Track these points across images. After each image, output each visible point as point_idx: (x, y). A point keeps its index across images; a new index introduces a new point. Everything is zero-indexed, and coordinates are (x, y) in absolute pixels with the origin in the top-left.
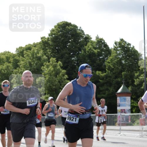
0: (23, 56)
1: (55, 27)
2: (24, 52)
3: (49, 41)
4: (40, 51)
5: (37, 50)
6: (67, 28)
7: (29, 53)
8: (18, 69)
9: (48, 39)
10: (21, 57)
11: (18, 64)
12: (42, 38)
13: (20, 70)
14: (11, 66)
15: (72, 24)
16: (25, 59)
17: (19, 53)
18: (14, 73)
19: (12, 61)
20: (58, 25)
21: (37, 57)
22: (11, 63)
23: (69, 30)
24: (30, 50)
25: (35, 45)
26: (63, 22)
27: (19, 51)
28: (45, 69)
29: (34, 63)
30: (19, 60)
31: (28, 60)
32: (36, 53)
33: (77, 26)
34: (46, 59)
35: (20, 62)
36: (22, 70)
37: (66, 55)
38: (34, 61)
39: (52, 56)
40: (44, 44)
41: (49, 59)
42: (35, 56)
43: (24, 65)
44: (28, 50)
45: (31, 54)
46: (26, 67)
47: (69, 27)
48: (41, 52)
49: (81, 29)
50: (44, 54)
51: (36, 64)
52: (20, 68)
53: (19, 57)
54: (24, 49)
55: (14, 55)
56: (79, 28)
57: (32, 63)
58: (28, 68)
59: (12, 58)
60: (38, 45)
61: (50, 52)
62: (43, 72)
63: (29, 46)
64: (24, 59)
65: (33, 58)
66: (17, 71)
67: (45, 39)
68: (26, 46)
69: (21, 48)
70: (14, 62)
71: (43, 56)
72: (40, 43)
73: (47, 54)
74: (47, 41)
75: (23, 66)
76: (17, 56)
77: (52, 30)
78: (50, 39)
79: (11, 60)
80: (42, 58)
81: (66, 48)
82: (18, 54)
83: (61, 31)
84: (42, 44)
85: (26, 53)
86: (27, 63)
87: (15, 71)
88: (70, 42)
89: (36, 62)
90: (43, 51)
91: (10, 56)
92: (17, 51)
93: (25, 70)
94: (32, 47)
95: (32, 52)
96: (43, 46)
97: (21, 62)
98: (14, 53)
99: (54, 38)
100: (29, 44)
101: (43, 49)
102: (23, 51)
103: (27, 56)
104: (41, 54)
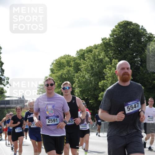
0: (84, 59)
1: (116, 27)
2: (85, 55)
3: (110, 42)
4: (101, 53)
5: (98, 52)
6: (128, 27)
7: (90, 55)
8: (80, 73)
9: (110, 39)
10: (82, 60)
11: (80, 67)
12: (103, 39)
13: (82, 74)
14: (72, 70)
15: (133, 23)
16: (87, 61)
17: (80, 56)
18: (76, 77)
19: (73, 65)
20: (119, 25)
21: (98, 59)
22: (72, 67)
23: (131, 29)
24: (91, 52)
25: (96, 47)
26: (123, 21)
27: (80, 54)
28: (107, 72)
29: (95, 66)
30: (81, 64)
31: (89, 63)
32: (97, 56)
33: (139, 25)
34: (108, 61)
35: (81, 66)
36: (83, 73)
37: (129, 55)
38: (95, 63)
39: (115, 57)
40: (106, 45)
41: (111, 60)
42: (96, 58)
43: (85, 68)
44: (89, 53)
45: (93, 57)
46: (88, 70)
47: (131, 26)
48: (103, 53)
49: (143, 28)
50: (106, 56)
51: (98, 67)
52: (81, 71)
53: (80, 60)
54: (85, 51)
55: (74, 58)
56: (141, 27)
57: (94, 66)
58: (90, 71)
59: (73, 62)
60: (99, 47)
61: (112, 54)
62: (106, 75)
63: (90, 48)
64: (85, 63)
65: (95, 60)
66: (78, 75)
67: (106, 40)
68: (87, 48)
69: (81, 50)
70: (75, 66)
71: (105, 58)
72: (101, 45)
73: (109, 56)
74: (108, 42)
75: (84, 70)
76: (78, 60)
77: (113, 30)
78: (111, 40)
79: (72, 63)
80: (104, 60)
81: (128, 49)
82: (78, 57)
83: (123, 31)
84: (103, 46)
85: (87, 56)
86: (88, 66)
87: (76, 75)
88: (132, 42)
89: (98, 65)
90: (104, 53)
91: (71, 59)
92: (78, 54)
93: (86, 73)
94: (93, 49)
95: (93, 55)
96: (104, 48)
97: (83, 65)
98: (75, 56)
99: (116, 38)
100: (90, 47)
101: (105, 51)
102: (84, 53)
103: (88, 58)
104: (102, 56)
